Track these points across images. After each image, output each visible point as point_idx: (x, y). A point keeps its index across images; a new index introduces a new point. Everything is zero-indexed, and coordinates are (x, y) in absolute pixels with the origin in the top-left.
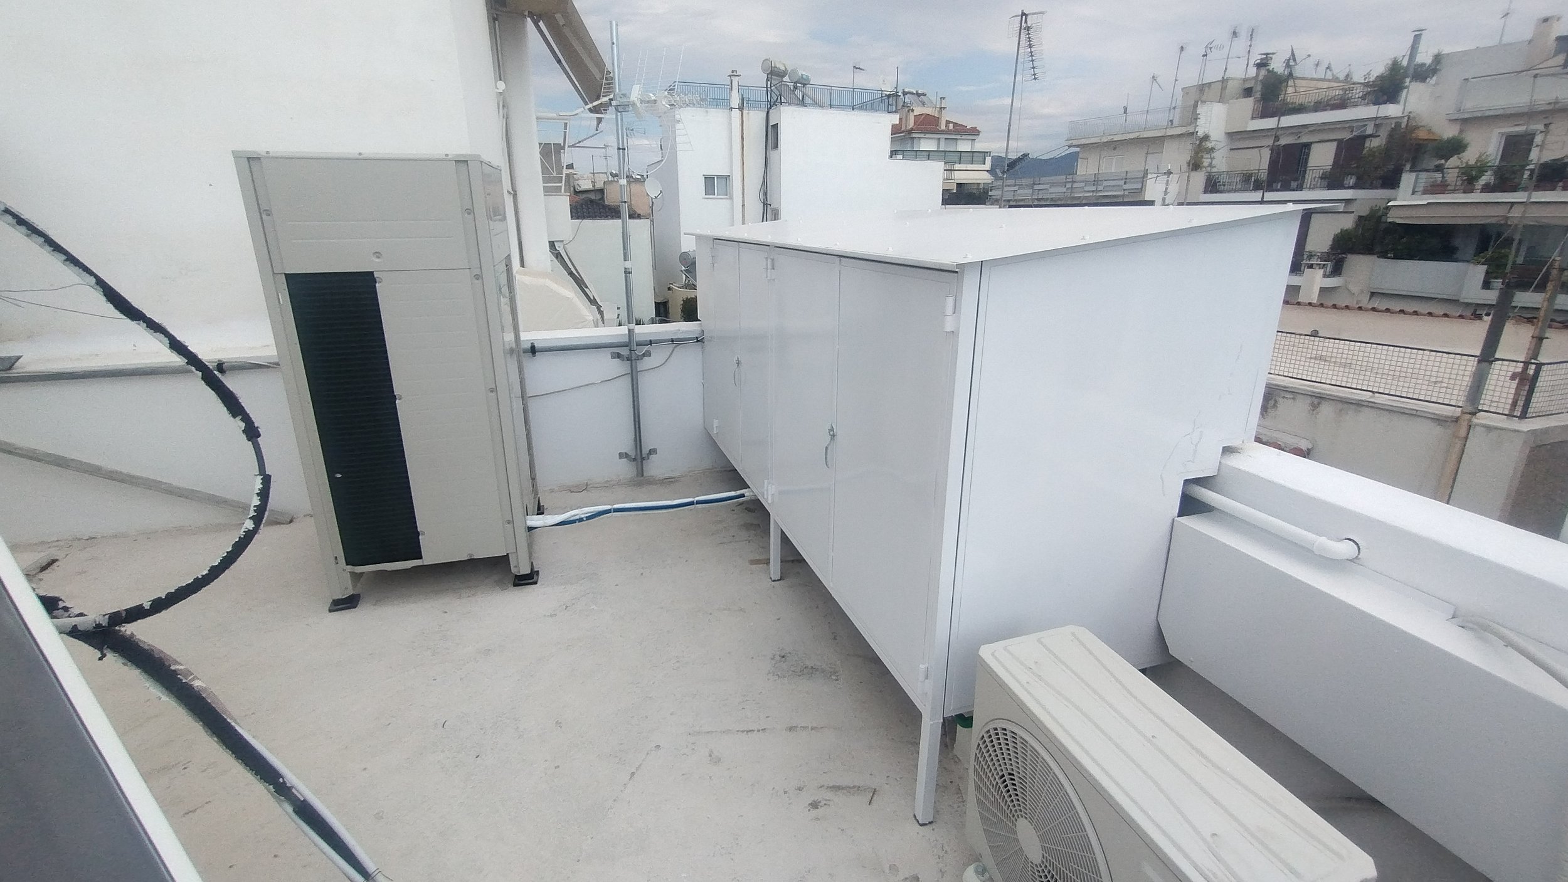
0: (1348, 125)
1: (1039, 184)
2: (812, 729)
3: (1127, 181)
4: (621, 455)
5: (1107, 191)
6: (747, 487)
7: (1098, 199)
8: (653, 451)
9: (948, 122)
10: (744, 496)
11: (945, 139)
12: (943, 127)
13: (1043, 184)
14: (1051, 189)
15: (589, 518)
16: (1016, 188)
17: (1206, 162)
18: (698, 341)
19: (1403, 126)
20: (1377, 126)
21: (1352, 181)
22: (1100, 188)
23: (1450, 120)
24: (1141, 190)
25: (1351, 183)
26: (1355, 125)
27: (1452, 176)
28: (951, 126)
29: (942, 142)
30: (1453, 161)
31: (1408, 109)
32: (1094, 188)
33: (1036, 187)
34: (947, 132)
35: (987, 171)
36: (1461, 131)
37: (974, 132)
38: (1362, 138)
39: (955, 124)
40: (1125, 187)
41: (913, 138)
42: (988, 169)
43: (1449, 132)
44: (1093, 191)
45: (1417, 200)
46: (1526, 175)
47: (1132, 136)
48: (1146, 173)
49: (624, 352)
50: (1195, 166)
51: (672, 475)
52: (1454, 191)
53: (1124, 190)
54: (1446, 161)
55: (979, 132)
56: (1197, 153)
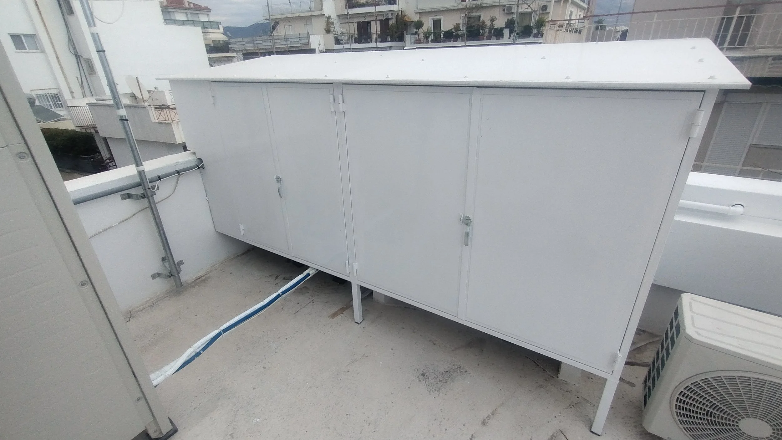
0: (381, 14)
1: (256, 41)
2: (493, 415)
3: (301, 38)
4: (154, 277)
5: (293, 44)
6: (307, 267)
7: (289, 49)
8: (181, 262)
9: (189, 3)
10: (310, 275)
11: (191, 13)
12: (187, 5)
13: (258, 41)
14: (264, 43)
15: (204, 349)
16: (244, 43)
17: (332, 29)
18: (199, 168)
19: (400, 15)
20: (392, 14)
21: (389, 38)
22: (289, 42)
23: (416, 13)
24: (308, 43)
25: (389, 39)
26: (384, 13)
27: (422, 36)
28: (192, 5)
29: (189, 15)
30: (421, 30)
31: (400, 8)
32: (285, 43)
33: (256, 42)
34: (190, 9)
35: (222, 33)
36: (420, 18)
37: (207, 10)
38: (388, 20)
39: (194, 4)
40: (301, 42)
41: (169, 12)
42: (222, 32)
43: (416, 18)
44: (286, 44)
45: (412, 47)
46: (442, 36)
47: (297, 15)
48: (308, 35)
49: (139, 191)
50: (328, 31)
51: (200, 274)
52: (423, 43)
53: (300, 43)
54: (418, 30)
55: (210, 10)
56: (327, 25)
